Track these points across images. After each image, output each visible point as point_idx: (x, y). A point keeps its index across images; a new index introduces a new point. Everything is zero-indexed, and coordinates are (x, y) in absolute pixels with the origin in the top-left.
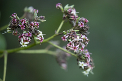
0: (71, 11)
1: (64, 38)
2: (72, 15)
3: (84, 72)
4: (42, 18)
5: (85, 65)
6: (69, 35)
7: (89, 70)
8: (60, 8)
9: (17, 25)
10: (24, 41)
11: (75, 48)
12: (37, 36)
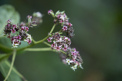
0: (60, 17)
1: (49, 40)
2: (61, 19)
3: (72, 68)
4: (33, 23)
5: (71, 62)
6: (54, 37)
7: (76, 66)
8: (51, 14)
9: (9, 29)
10: (15, 43)
11: (58, 48)
12: (25, 39)
